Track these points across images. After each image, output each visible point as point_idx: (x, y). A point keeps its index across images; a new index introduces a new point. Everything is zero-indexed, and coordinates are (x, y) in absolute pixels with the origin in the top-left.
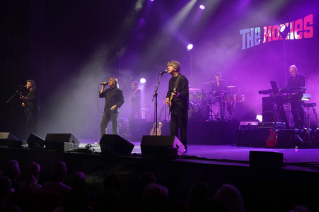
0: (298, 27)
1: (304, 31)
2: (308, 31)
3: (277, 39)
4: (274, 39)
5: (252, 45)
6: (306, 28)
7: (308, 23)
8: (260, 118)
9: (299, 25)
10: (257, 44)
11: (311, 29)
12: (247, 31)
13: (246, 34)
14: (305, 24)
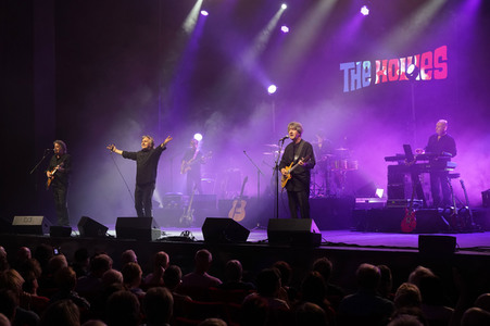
0: (426, 63)
1: (434, 69)
2: (441, 69)
3: (395, 79)
4: (391, 79)
5: (359, 87)
6: (437, 65)
7: (440, 58)
8: (380, 192)
9: (427, 60)
10: (366, 84)
11: (444, 66)
12: (351, 65)
13: (350, 70)
14: (436, 59)
